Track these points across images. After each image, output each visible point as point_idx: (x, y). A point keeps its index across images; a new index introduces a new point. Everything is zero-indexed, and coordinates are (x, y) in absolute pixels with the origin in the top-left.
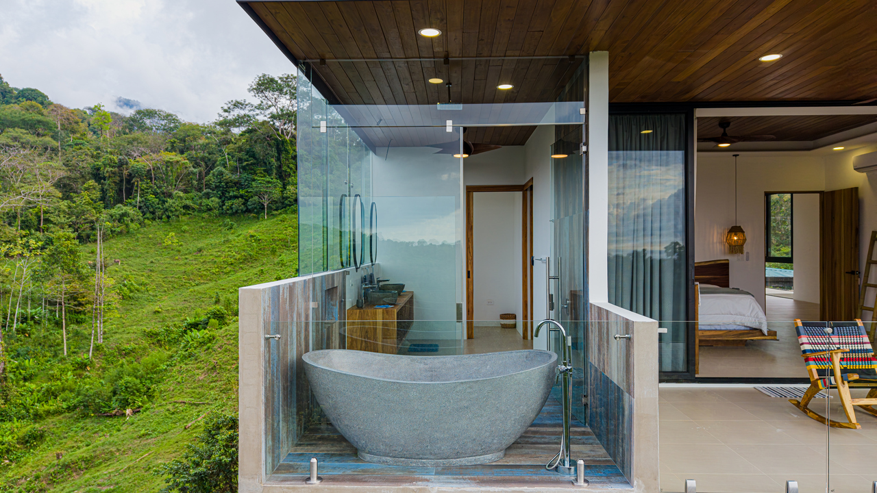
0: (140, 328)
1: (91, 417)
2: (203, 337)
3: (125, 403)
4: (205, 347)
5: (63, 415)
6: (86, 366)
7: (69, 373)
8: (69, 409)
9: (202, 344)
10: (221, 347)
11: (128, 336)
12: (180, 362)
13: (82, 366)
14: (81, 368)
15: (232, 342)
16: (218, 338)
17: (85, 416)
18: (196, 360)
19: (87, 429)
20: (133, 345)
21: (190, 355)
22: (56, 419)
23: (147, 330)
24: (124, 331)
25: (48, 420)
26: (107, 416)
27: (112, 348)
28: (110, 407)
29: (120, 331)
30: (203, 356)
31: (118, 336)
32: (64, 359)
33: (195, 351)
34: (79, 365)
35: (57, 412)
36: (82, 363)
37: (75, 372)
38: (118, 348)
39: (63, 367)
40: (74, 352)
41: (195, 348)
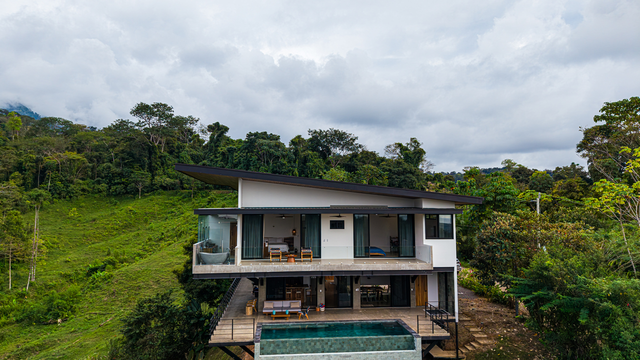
0: (57, 272)
1: (33, 325)
2: (104, 276)
3: (57, 316)
4: (106, 282)
5: (14, 325)
6: (24, 295)
7: (14, 300)
8: (17, 321)
9: (104, 279)
10: (117, 281)
11: (50, 277)
12: (90, 292)
13: (22, 295)
14: (21, 297)
15: (124, 278)
16: (115, 276)
17: (30, 324)
18: (101, 289)
19: (32, 332)
20: (54, 282)
21: (97, 287)
22: (10, 327)
23: (63, 273)
24: (47, 274)
25: (4, 328)
26: (45, 324)
27: (40, 285)
28: (46, 319)
29: (43, 274)
30: (105, 287)
31: (43, 277)
32: (9, 292)
33: (100, 284)
34: (20, 295)
35: (10, 323)
36: (22, 294)
37: (17, 299)
38: (45, 284)
39: (9, 296)
40: (15, 287)
41: (100, 282)
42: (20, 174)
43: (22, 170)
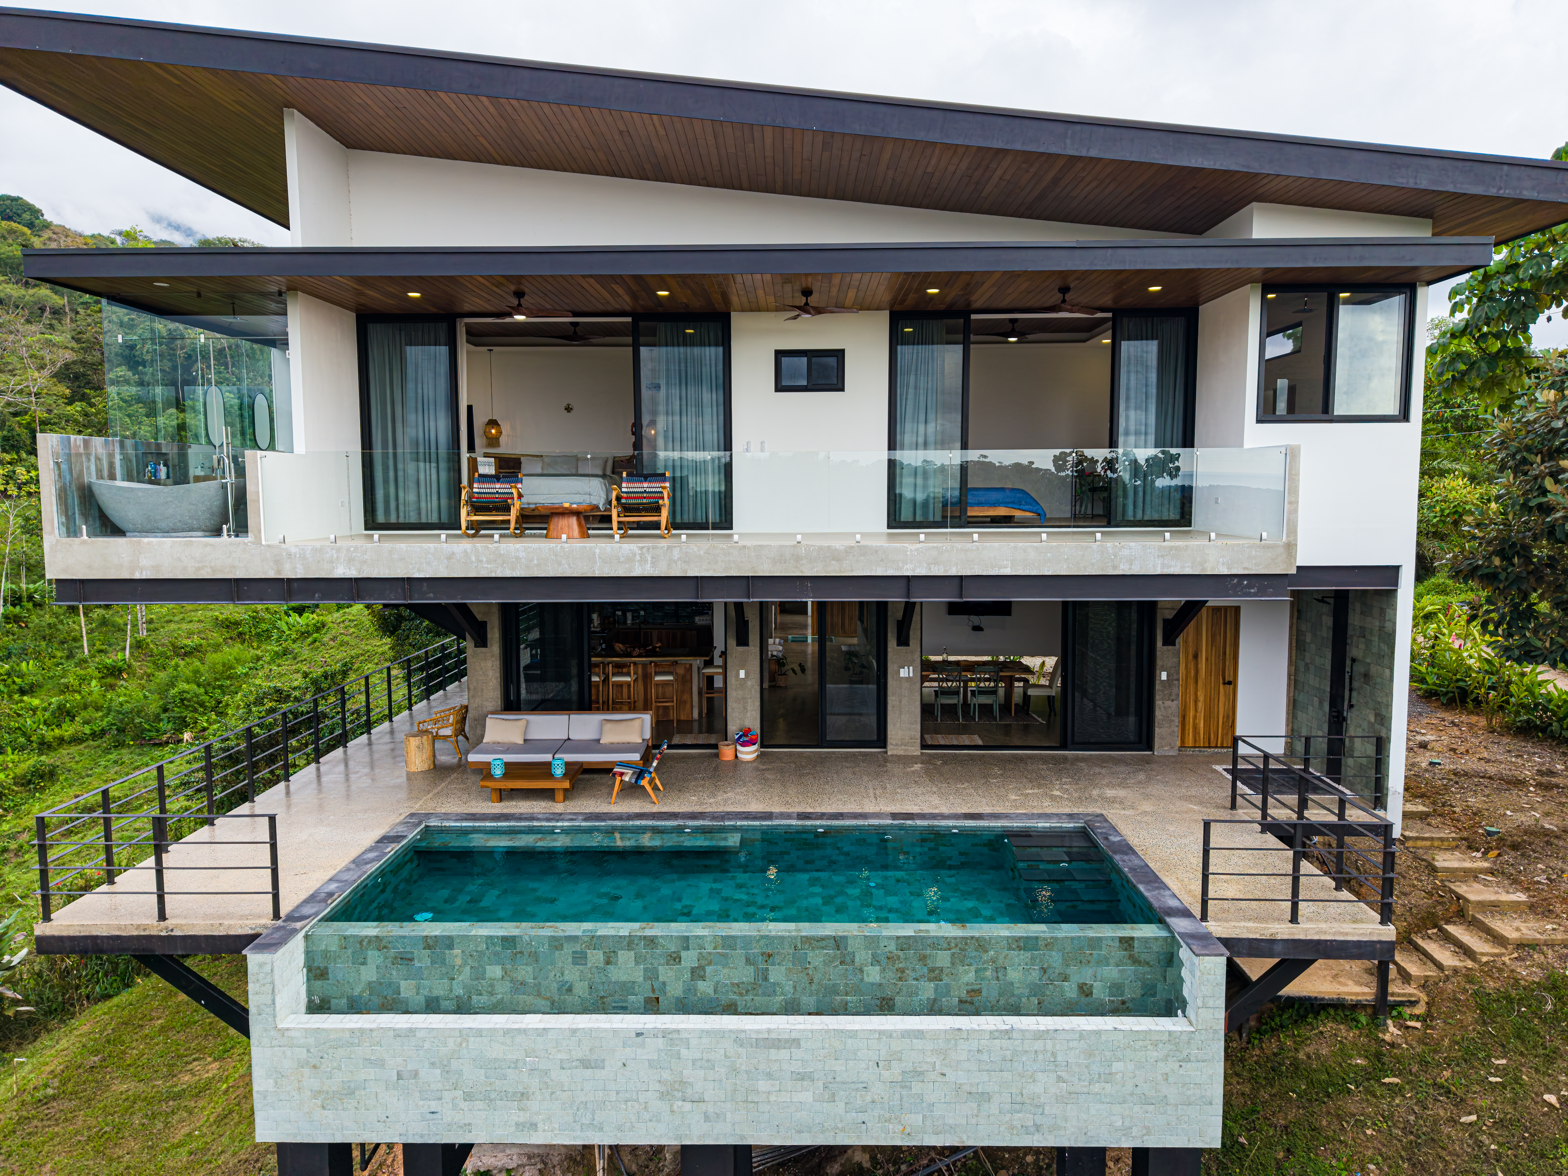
0: (210, 614)
1: (129, 746)
2: (307, 625)
3: (182, 724)
4: (310, 639)
5: (85, 744)
6: (120, 671)
7: (94, 683)
8: (94, 735)
9: (304, 634)
10: (334, 639)
11: (190, 626)
12: (269, 663)
13: (115, 672)
14: (112, 674)
15: (352, 630)
16: (331, 625)
17: (119, 745)
18: (295, 658)
19: (123, 763)
20: (196, 640)
21: (285, 652)
22: (74, 749)
23: (221, 617)
24: (183, 619)
25: (61, 750)
26: (155, 745)
27: (163, 645)
28: (158, 731)
29: (176, 619)
30: (306, 653)
31: (173, 626)
32: (85, 661)
33: (294, 646)
34: (108, 669)
35: (76, 740)
36: (114, 667)
37: (104, 681)
38: (173, 645)
39: (82, 672)
40: (101, 651)
41: (294, 641)
42: (130, 373)
43: (138, 364)
